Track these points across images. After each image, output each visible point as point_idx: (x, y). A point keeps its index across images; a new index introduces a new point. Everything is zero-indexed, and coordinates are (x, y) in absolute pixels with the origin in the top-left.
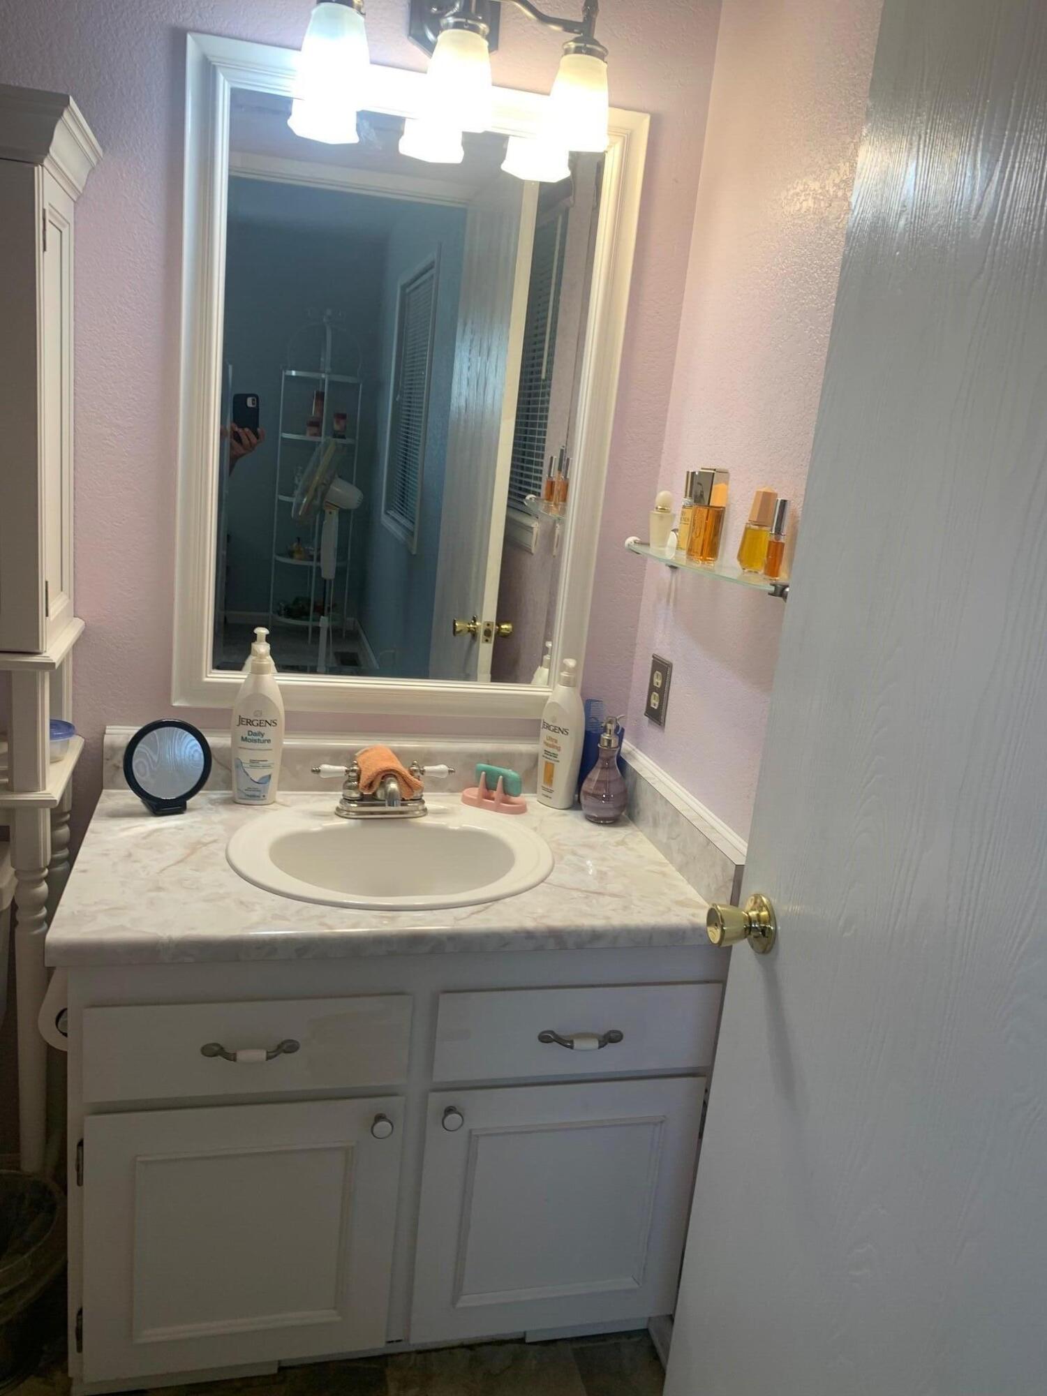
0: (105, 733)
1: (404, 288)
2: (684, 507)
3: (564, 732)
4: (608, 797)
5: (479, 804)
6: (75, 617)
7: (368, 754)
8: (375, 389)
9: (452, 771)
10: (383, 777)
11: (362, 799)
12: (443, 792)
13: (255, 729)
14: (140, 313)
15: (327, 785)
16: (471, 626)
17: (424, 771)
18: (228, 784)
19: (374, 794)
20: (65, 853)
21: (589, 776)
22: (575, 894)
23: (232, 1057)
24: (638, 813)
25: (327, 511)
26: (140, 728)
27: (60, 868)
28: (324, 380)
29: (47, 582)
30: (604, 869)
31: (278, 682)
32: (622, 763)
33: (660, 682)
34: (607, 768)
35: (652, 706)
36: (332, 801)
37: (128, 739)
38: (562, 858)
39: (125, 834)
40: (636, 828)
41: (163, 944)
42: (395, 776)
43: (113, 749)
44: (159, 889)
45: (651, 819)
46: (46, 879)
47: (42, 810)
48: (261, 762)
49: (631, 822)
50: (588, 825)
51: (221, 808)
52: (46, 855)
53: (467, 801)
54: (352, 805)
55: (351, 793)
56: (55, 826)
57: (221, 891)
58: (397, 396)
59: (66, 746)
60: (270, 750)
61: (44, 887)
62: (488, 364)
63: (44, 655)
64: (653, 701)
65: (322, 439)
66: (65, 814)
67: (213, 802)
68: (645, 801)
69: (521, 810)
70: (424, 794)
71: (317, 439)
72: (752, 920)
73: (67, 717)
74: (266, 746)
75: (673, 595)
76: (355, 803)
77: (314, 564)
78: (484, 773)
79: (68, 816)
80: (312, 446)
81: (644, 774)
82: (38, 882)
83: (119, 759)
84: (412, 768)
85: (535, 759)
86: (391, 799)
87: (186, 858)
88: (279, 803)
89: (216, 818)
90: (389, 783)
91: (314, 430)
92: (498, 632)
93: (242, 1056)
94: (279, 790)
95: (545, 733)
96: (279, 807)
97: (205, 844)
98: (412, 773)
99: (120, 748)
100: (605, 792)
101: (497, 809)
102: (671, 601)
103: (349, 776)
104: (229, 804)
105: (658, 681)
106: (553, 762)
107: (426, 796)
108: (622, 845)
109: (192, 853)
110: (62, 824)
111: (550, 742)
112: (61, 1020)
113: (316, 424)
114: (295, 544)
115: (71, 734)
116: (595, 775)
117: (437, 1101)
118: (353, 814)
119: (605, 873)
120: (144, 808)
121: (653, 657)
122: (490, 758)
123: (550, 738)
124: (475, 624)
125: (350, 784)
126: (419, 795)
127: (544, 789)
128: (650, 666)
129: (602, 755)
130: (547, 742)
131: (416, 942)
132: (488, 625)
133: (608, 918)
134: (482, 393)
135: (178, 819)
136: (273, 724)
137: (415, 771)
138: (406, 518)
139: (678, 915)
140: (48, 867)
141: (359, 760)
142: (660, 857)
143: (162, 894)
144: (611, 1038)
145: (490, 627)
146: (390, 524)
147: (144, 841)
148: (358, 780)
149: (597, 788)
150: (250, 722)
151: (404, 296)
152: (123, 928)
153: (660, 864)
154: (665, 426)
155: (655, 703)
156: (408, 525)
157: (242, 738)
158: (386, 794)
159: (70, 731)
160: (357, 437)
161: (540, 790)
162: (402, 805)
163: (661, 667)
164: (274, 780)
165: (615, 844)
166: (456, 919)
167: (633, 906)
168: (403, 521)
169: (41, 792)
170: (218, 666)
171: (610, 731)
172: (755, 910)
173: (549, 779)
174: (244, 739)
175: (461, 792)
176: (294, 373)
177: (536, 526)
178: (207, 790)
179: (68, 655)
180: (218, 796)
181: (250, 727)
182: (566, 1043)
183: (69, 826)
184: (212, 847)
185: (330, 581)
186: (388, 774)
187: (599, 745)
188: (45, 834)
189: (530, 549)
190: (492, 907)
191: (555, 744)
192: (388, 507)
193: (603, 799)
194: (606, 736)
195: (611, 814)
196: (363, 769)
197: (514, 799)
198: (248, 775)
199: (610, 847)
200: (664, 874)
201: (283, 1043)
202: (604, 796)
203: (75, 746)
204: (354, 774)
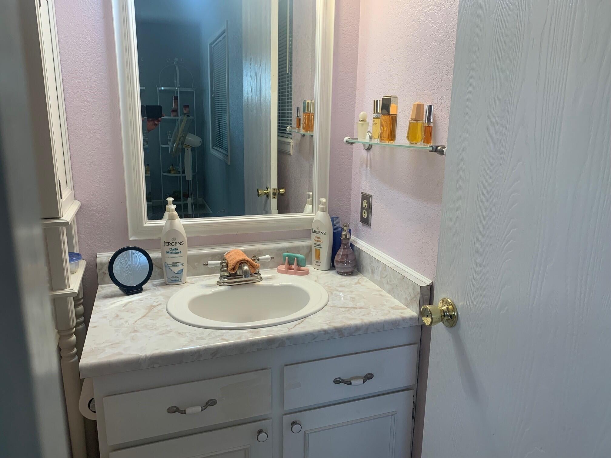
0: (97, 257)
1: (211, 44)
2: (374, 118)
3: (324, 233)
4: (348, 262)
5: (286, 273)
6: (75, 200)
7: (230, 254)
8: (201, 93)
9: (272, 258)
10: (240, 264)
11: (230, 276)
12: (267, 269)
13: (173, 247)
14: (93, 43)
15: (212, 271)
16: (266, 191)
17: (259, 259)
18: (162, 277)
19: (236, 273)
20: (82, 319)
21: (338, 253)
22: (343, 309)
23: (184, 412)
24: (363, 268)
25: (186, 149)
26: (115, 252)
27: (81, 327)
28: (177, 91)
29: (59, 181)
30: (354, 296)
31: (182, 223)
32: (352, 245)
33: (367, 205)
34: (346, 249)
35: (364, 217)
36: (215, 278)
37: (109, 259)
38: (332, 293)
39: (113, 306)
40: (363, 276)
41: (142, 359)
42: (246, 263)
43: (102, 264)
44: (136, 331)
45: (370, 271)
46: (75, 333)
47: (69, 298)
48: (177, 263)
49: (359, 273)
50: (340, 276)
51: (160, 288)
52: (73, 321)
53: (280, 271)
54: (225, 279)
55: (224, 274)
56: (76, 306)
57: (168, 329)
58: (212, 95)
59: (78, 265)
60: (182, 256)
61: (74, 337)
62: (261, 68)
63: (62, 218)
64: (364, 215)
65: (179, 117)
66: (80, 299)
67: (155, 285)
68: (366, 262)
69: (307, 273)
70: (260, 270)
71: (176, 118)
72: (445, 311)
73: (76, 251)
74: (179, 255)
75: (369, 163)
76: (226, 278)
77: (181, 175)
78: (287, 257)
79: (82, 300)
80: (174, 121)
81: (364, 249)
82: (71, 335)
83: (106, 270)
84: (253, 258)
85: (310, 248)
86: (245, 274)
87: (147, 314)
88: (188, 283)
89: (158, 293)
90: (243, 266)
91: (175, 114)
92: (279, 193)
93: (189, 411)
94: (187, 276)
95: (314, 235)
96: (189, 284)
97: (155, 307)
98: (253, 260)
99: (105, 263)
100: (346, 260)
101: (295, 274)
102: (368, 165)
103: (223, 265)
104: (164, 285)
105: (365, 205)
106: (319, 248)
107: (261, 271)
108: (358, 284)
109: (149, 312)
110: (79, 305)
111: (317, 239)
112: (91, 405)
113: (175, 111)
114: (171, 167)
115: (79, 259)
116: (341, 252)
117: (288, 419)
118: (226, 283)
119: (354, 298)
120: (121, 292)
121: (362, 194)
122: (288, 250)
123: (317, 237)
124: (268, 191)
125: (223, 269)
126: (258, 271)
127: (316, 262)
128: (360, 198)
129: (343, 242)
130: (316, 239)
131: (270, 342)
132: (274, 190)
133: (362, 319)
134: (259, 82)
135: (138, 296)
136: (181, 244)
137: (255, 259)
138: (223, 149)
139: (394, 314)
140: (75, 327)
141: (227, 257)
142: (377, 287)
143: (137, 334)
144: (368, 377)
145: (275, 191)
146: (215, 153)
147: (123, 308)
148: (227, 267)
149: (342, 258)
150: (170, 244)
151: (211, 49)
152: (120, 354)
153: (378, 291)
154: (356, 83)
155: (365, 215)
156: (225, 152)
157: (167, 252)
158: (243, 272)
159: (80, 256)
160: (195, 116)
161: (314, 263)
162: (251, 276)
163: (367, 198)
164: (185, 272)
165: (355, 284)
166: (289, 329)
167: (372, 312)
168: (222, 151)
169: (67, 289)
170: (150, 218)
171: (346, 230)
172: (445, 306)
173: (318, 257)
174: (168, 253)
175: (277, 267)
176: (163, 88)
177: (292, 142)
178: (151, 280)
179: (73, 219)
180: (157, 282)
181: (170, 247)
182: (347, 382)
183: (82, 305)
184: (160, 307)
185: (191, 181)
186: (242, 262)
187: (341, 238)
188: (72, 310)
189: (290, 153)
190: (304, 321)
191: (320, 240)
192: (214, 145)
193: (346, 263)
194: (344, 233)
195: (350, 270)
196: (229, 261)
197: (302, 268)
198: (171, 270)
199: (353, 286)
200: (381, 295)
201: (208, 401)
202: (346, 262)
203: (83, 264)
204: (225, 264)
